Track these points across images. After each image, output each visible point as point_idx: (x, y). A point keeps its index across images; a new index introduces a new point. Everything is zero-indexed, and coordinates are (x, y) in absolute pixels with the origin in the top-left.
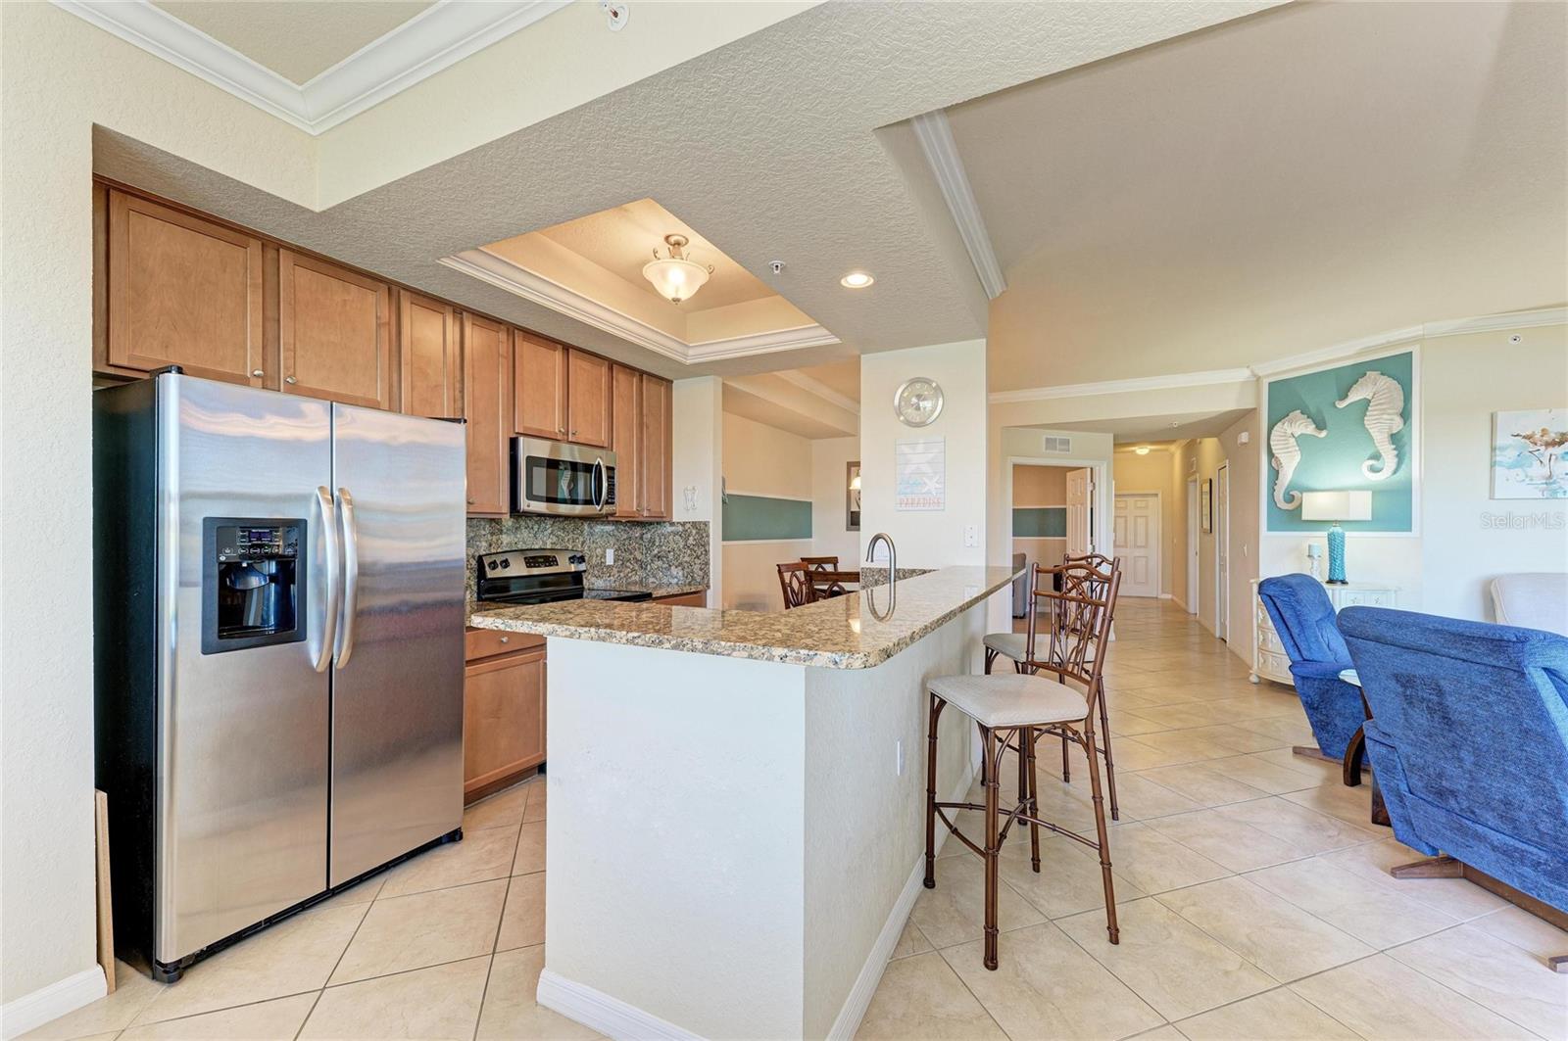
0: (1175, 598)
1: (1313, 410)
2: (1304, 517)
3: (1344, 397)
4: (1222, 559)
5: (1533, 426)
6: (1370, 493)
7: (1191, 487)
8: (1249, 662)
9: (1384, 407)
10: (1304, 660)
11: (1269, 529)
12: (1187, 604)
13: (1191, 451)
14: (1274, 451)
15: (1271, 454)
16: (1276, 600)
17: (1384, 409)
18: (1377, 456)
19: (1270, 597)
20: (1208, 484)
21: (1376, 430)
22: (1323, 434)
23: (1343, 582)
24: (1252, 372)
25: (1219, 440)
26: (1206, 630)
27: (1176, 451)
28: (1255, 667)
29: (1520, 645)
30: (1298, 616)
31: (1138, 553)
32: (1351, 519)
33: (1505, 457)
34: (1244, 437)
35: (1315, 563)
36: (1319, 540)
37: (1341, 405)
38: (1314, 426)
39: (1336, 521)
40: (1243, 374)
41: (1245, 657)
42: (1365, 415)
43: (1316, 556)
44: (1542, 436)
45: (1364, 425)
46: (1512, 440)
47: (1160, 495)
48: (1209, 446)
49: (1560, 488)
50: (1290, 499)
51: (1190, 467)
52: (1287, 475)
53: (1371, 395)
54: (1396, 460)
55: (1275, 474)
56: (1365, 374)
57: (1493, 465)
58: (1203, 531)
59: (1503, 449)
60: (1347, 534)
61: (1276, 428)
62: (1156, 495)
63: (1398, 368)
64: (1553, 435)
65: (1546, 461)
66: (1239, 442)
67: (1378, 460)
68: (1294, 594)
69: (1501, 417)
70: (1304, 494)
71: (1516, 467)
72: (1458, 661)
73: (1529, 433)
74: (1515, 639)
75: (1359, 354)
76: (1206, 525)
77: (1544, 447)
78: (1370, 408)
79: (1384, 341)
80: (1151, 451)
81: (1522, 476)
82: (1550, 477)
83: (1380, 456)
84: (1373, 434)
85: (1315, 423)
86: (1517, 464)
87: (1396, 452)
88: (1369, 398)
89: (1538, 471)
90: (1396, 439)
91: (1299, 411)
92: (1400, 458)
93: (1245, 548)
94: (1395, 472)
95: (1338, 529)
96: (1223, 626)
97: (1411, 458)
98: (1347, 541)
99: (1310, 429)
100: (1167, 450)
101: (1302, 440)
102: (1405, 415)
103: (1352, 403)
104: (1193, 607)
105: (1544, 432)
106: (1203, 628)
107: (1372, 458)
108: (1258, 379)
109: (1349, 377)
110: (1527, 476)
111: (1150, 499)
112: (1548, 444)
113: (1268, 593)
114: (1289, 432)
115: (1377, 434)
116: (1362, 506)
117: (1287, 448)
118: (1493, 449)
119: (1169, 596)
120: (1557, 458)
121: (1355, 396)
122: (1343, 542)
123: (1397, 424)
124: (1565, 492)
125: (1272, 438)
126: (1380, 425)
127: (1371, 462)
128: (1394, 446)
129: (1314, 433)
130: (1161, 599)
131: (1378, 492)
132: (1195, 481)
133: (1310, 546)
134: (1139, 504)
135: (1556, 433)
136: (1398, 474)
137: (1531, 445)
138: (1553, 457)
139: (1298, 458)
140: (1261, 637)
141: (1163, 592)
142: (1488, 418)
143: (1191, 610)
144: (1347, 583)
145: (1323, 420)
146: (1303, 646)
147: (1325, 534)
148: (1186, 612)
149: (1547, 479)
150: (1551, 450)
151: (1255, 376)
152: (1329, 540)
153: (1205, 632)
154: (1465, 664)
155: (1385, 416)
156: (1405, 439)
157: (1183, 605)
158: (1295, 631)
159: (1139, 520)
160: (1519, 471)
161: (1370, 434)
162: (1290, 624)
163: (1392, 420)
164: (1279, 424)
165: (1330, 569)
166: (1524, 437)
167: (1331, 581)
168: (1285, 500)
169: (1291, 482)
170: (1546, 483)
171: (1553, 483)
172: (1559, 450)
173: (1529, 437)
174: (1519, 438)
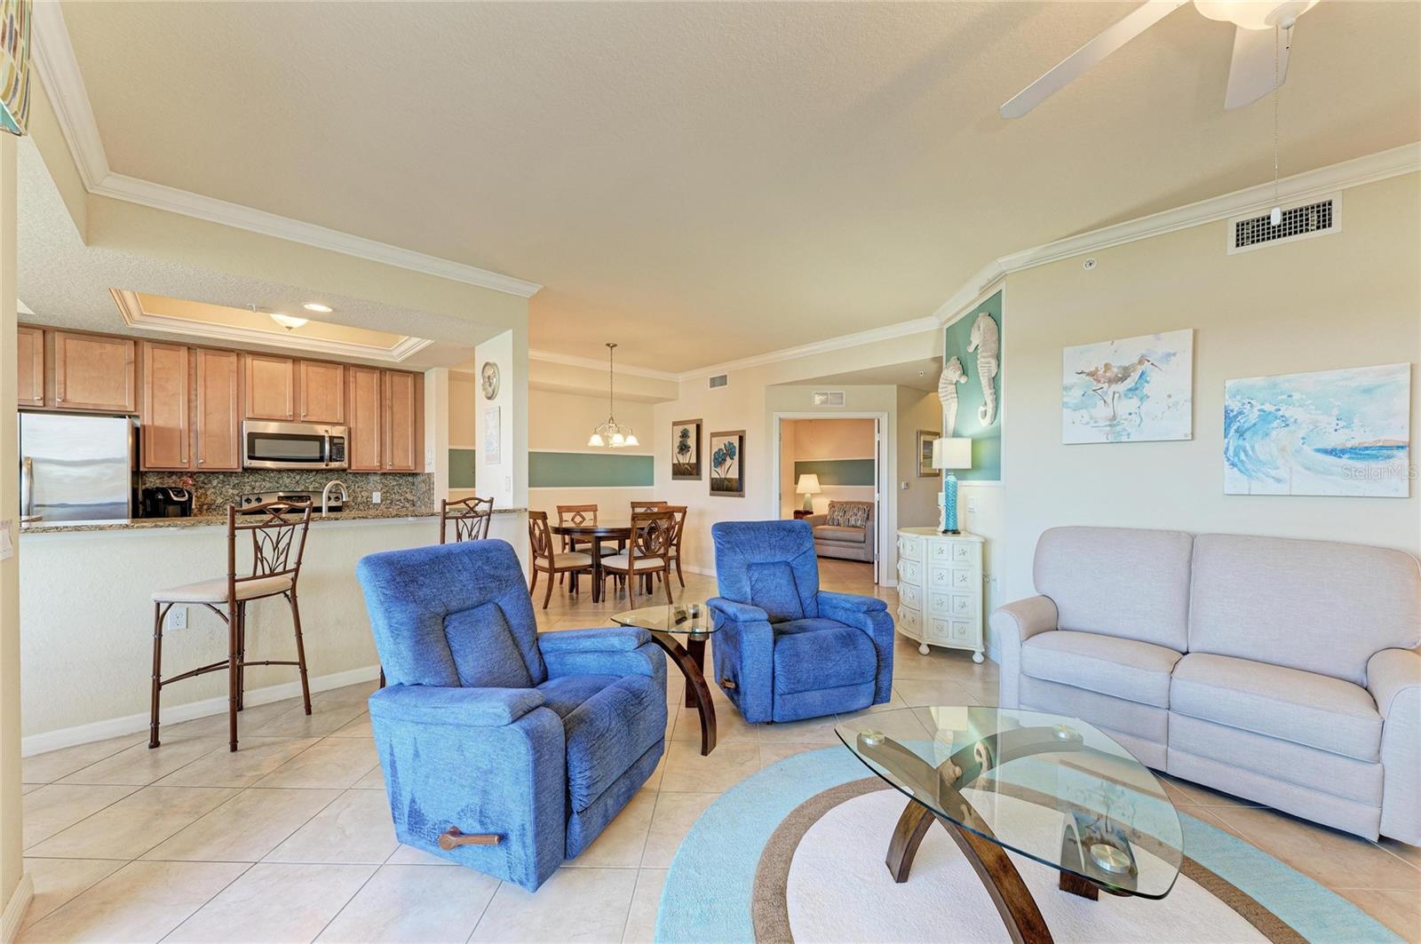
1: (962, 355)
5: (1097, 363)
9: (983, 349)
17: (983, 352)
21: (981, 374)
22: (964, 380)
33: (1071, 397)
37: (971, 350)
38: (961, 372)
42: (977, 359)
44: (1105, 372)
45: (978, 369)
46: (1075, 379)
49: (1124, 430)
54: (993, 405)
56: (978, 316)
59: (1068, 389)
60: (960, 483)
61: (942, 375)
63: (994, 308)
64: (1115, 370)
65: (1109, 400)
67: (986, 406)
71: (1081, 408)
73: (1093, 369)
75: (981, 294)
77: (1107, 385)
78: (979, 352)
81: (1087, 419)
82: (1114, 418)
86: (1082, 405)
89: (1102, 412)
91: (956, 357)
95: (951, 478)
98: (960, 491)
99: (958, 375)
105: (1107, 367)
110: (1091, 418)
112: (1111, 381)
114: (949, 379)
115: (982, 378)
117: (947, 395)
118: (1063, 390)
120: (1120, 397)
121: (975, 339)
123: (993, 367)
124: (1129, 434)
125: (940, 385)
126: (983, 369)
127: (983, 408)
128: (992, 390)
129: (960, 380)
135: (1118, 368)
137: (1095, 383)
138: (1117, 395)
139: (955, 406)
144: (959, 533)
149: (1111, 420)
150: (1115, 387)
155: (984, 359)
160: (1084, 412)
163: (988, 363)
164: (945, 371)
166: (1088, 374)
170: (1110, 425)
171: (1115, 426)
172: (1121, 387)
173: (1091, 374)
174: (1083, 376)
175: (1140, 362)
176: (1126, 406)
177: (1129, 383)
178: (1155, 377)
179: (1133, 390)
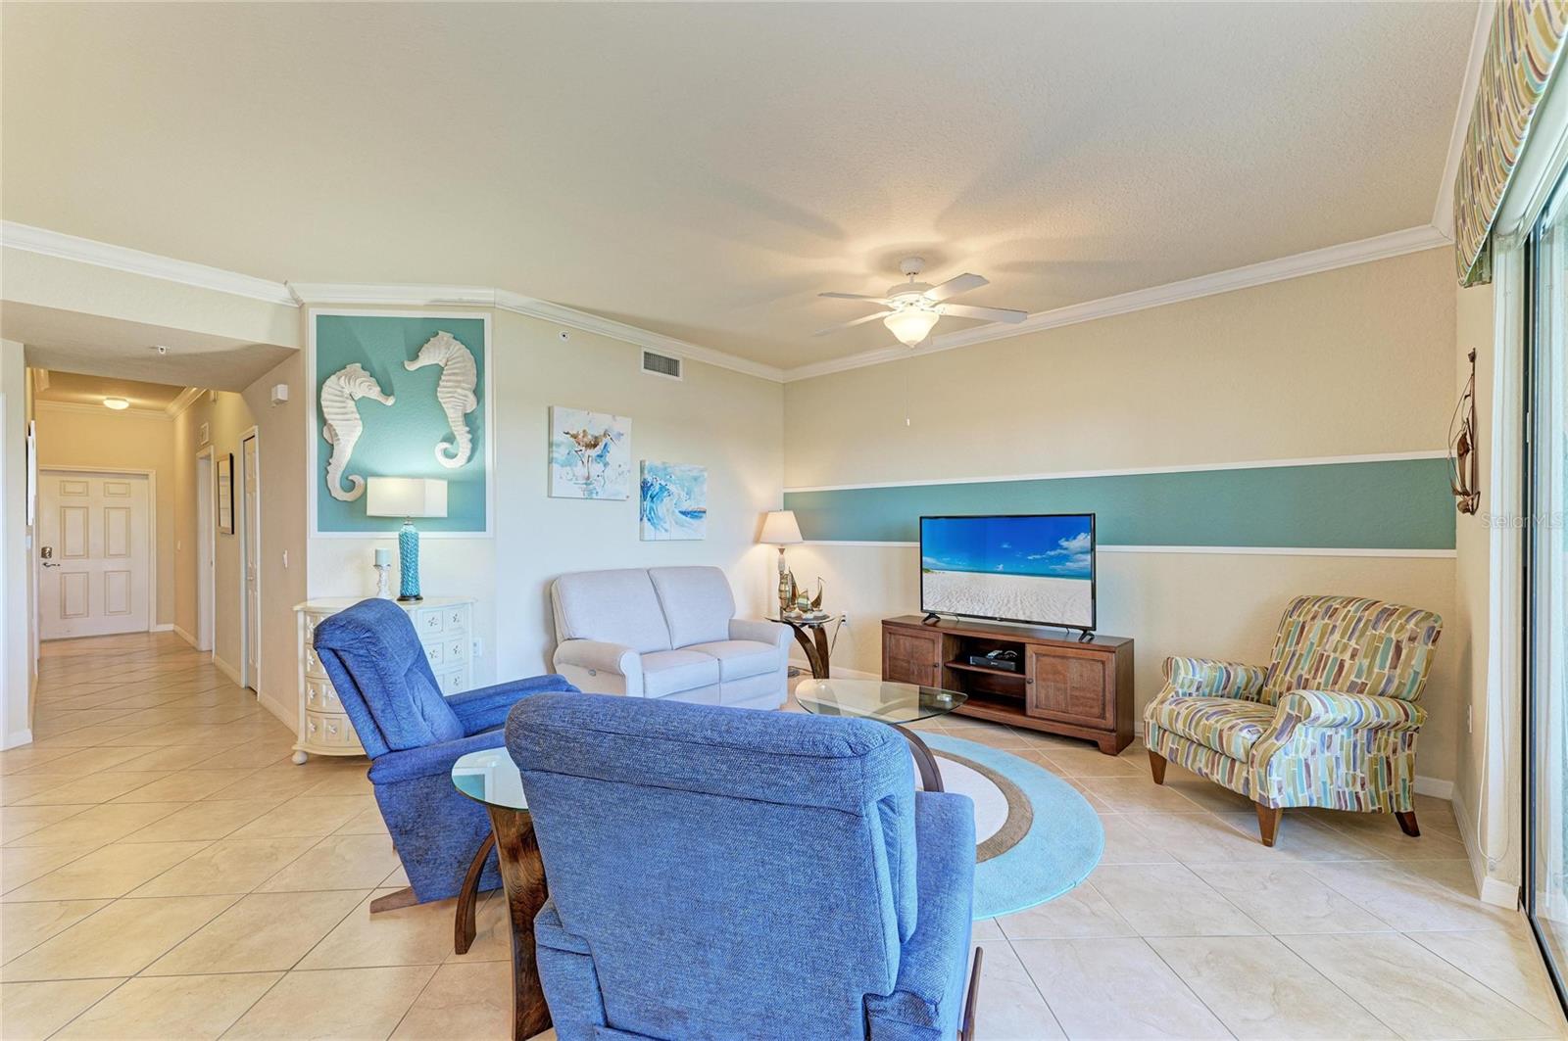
0: (178, 629)
1: (376, 366)
2: (369, 513)
3: (415, 357)
4: (250, 572)
5: (577, 425)
6: (445, 483)
7: (202, 465)
8: (291, 724)
9: (459, 378)
10: (391, 751)
11: (320, 529)
12: (197, 637)
13: (201, 410)
14: (327, 416)
15: (322, 420)
16: (345, 656)
17: (459, 382)
18: (450, 439)
19: (334, 651)
20: (228, 462)
21: (450, 406)
22: (390, 401)
23: (418, 598)
24: (292, 292)
25: (246, 398)
26: (227, 677)
27: (177, 411)
28: (301, 738)
29: (858, 762)
30: (382, 677)
31: (109, 565)
32: (427, 514)
33: (560, 454)
34: (281, 392)
35: (384, 574)
36: (387, 543)
37: (412, 367)
38: (379, 389)
39: (408, 518)
40: (278, 294)
41: (287, 717)
42: (438, 385)
43: (385, 565)
44: (583, 437)
45: (437, 397)
46: (564, 437)
47: (152, 477)
48: (229, 404)
49: (595, 488)
50: (350, 486)
51: (200, 438)
52: (346, 451)
53: (444, 361)
54: (470, 446)
55: (328, 449)
56: (438, 334)
57: (550, 461)
58: (221, 533)
59: (558, 445)
60: (421, 535)
61: (328, 382)
62: (146, 476)
63: (470, 334)
64: (589, 437)
65: (586, 462)
66: (273, 399)
67: (452, 443)
68: (374, 640)
69: (557, 411)
70: (370, 480)
71: (566, 466)
72: (744, 802)
73: (575, 432)
74: (849, 752)
75: (427, 307)
76: (226, 523)
77: (584, 448)
78: (443, 378)
79: (456, 298)
80: (132, 406)
81: (570, 476)
82: (588, 478)
83: (455, 438)
84: (446, 410)
85: (380, 386)
86: (568, 463)
87: (470, 436)
88: (442, 364)
89: (580, 470)
90: (472, 421)
91: (359, 365)
92: (475, 442)
93: (285, 556)
94: (470, 459)
95: (411, 529)
96: (251, 670)
97: (484, 447)
98: (421, 543)
99: (374, 393)
100: (163, 410)
101: (362, 404)
102: (478, 392)
103: (424, 367)
104: (207, 640)
105: (585, 433)
106: (221, 675)
107: (445, 440)
108: (302, 306)
109: (420, 333)
110: (574, 475)
111: (134, 482)
112: (587, 446)
113: (331, 646)
114: (347, 391)
115: (452, 411)
116: (437, 499)
117: (346, 414)
118: (550, 445)
119: (170, 627)
120: (592, 460)
121: (427, 359)
122: (417, 545)
123: (471, 404)
124: (597, 492)
125: (324, 395)
126: (454, 399)
127: (446, 445)
128: (467, 429)
129: (380, 399)
130: (154, 633)
131: (455, 484)
132: (208, 457)
133: (376, 551)
134: (113, 488)
135: (591, 436)
136: (472, 462)
137: (577, 445)
138: (590, 459)
139: (359, 430)
140: (311, 693)
141: (158, 622)
142: (546, 411)
143: (204, 646)
144: (421, 599)
145: (391, 385)
146: (389, 728)
147: (396, 535)
148: (195, 650)
149: (586, 479)
150: (589, 451)
151: (297, 301)
152: (401, 542)
153: (224, 679)
154: (756, 807)
155: (459, 390)
156: (479, 422)
157: (191, 639)
158: (377, 705)
159: (113, 514)
160: (568, 469)
161: (444, 411)
162: (368, 694)
163: (466, 396)
164: (333, 377)
165: (402, 582)
166: (572, 436)
167: (403, 598)
168: (342, 488)
169: (349, 462)
170: (586, 484)
171: (590, 484)
172: (593, 452)
173: (575, 437)
174: (568, 436)
175: (605, 435)
176: (596, 468)
177: (598, 450)
178: (612, 448)
179: (600, 456)
